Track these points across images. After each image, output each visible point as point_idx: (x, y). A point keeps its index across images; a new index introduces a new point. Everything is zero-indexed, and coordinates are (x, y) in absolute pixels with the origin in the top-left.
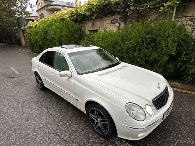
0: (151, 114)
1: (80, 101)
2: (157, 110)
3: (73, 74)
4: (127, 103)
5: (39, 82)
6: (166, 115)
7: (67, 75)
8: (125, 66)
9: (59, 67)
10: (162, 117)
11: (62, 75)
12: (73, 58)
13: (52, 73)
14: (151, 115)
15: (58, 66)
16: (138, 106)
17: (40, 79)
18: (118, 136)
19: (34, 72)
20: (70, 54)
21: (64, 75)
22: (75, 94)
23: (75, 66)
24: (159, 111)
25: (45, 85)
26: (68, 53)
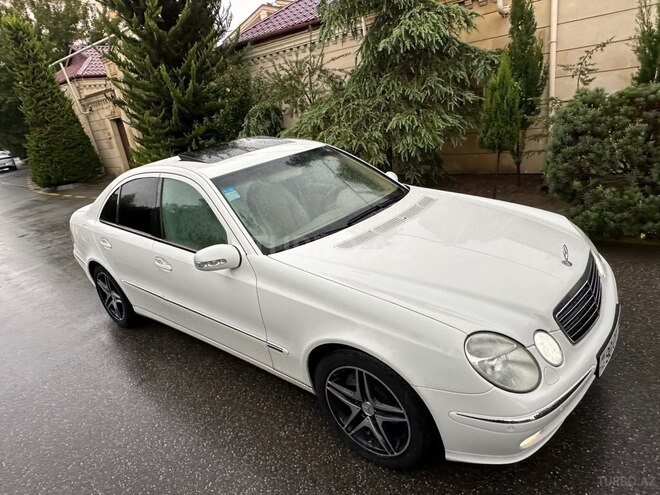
0: (556, 363)
1: (284, 350)
2: (574, 344)
3: (243, 253)
4: (468, 336)
5: (111, 299)
6: (606, 359)
7: (225, 261)
8: (427, 201)
9: (184, 235)
10: (595, 367)
11: (206, 263)
12: (233, 195)
13: (159, 261)
14: (557, 366)
15: (179, 231)
16: (507, 340)
17: (114, 286)
18: (449, 457)
19: (87, 264)
20: (221, 183)
21: (211, 262)
22: (264, 325)
23: (248, 225)
24: (581, 346)
25: (137, 309)
26: (212, 177)
